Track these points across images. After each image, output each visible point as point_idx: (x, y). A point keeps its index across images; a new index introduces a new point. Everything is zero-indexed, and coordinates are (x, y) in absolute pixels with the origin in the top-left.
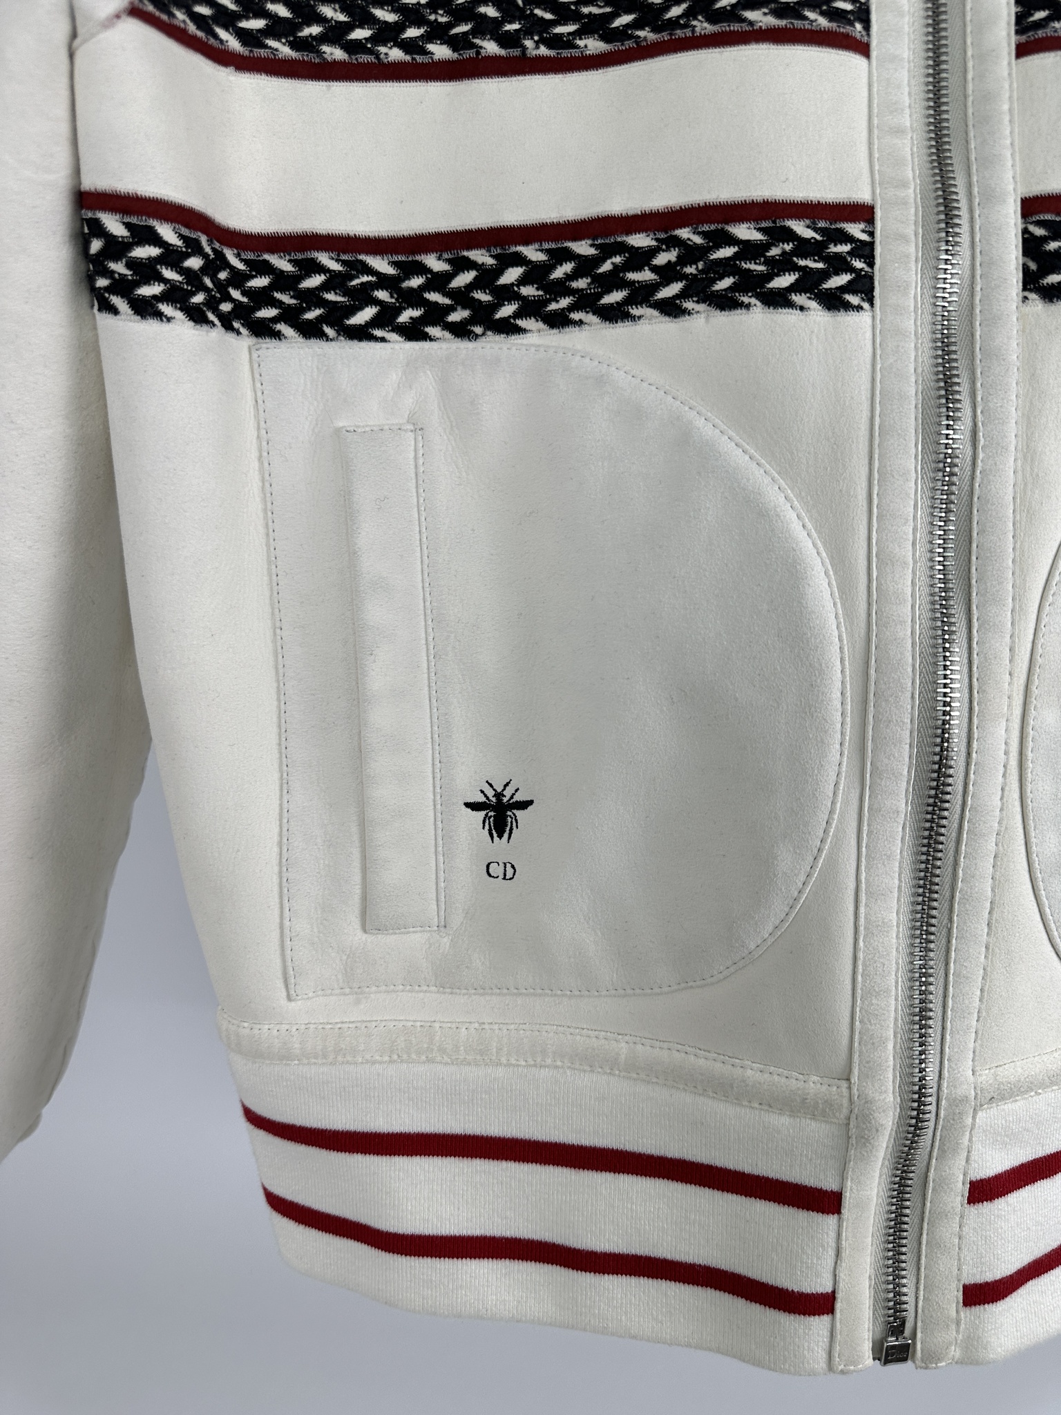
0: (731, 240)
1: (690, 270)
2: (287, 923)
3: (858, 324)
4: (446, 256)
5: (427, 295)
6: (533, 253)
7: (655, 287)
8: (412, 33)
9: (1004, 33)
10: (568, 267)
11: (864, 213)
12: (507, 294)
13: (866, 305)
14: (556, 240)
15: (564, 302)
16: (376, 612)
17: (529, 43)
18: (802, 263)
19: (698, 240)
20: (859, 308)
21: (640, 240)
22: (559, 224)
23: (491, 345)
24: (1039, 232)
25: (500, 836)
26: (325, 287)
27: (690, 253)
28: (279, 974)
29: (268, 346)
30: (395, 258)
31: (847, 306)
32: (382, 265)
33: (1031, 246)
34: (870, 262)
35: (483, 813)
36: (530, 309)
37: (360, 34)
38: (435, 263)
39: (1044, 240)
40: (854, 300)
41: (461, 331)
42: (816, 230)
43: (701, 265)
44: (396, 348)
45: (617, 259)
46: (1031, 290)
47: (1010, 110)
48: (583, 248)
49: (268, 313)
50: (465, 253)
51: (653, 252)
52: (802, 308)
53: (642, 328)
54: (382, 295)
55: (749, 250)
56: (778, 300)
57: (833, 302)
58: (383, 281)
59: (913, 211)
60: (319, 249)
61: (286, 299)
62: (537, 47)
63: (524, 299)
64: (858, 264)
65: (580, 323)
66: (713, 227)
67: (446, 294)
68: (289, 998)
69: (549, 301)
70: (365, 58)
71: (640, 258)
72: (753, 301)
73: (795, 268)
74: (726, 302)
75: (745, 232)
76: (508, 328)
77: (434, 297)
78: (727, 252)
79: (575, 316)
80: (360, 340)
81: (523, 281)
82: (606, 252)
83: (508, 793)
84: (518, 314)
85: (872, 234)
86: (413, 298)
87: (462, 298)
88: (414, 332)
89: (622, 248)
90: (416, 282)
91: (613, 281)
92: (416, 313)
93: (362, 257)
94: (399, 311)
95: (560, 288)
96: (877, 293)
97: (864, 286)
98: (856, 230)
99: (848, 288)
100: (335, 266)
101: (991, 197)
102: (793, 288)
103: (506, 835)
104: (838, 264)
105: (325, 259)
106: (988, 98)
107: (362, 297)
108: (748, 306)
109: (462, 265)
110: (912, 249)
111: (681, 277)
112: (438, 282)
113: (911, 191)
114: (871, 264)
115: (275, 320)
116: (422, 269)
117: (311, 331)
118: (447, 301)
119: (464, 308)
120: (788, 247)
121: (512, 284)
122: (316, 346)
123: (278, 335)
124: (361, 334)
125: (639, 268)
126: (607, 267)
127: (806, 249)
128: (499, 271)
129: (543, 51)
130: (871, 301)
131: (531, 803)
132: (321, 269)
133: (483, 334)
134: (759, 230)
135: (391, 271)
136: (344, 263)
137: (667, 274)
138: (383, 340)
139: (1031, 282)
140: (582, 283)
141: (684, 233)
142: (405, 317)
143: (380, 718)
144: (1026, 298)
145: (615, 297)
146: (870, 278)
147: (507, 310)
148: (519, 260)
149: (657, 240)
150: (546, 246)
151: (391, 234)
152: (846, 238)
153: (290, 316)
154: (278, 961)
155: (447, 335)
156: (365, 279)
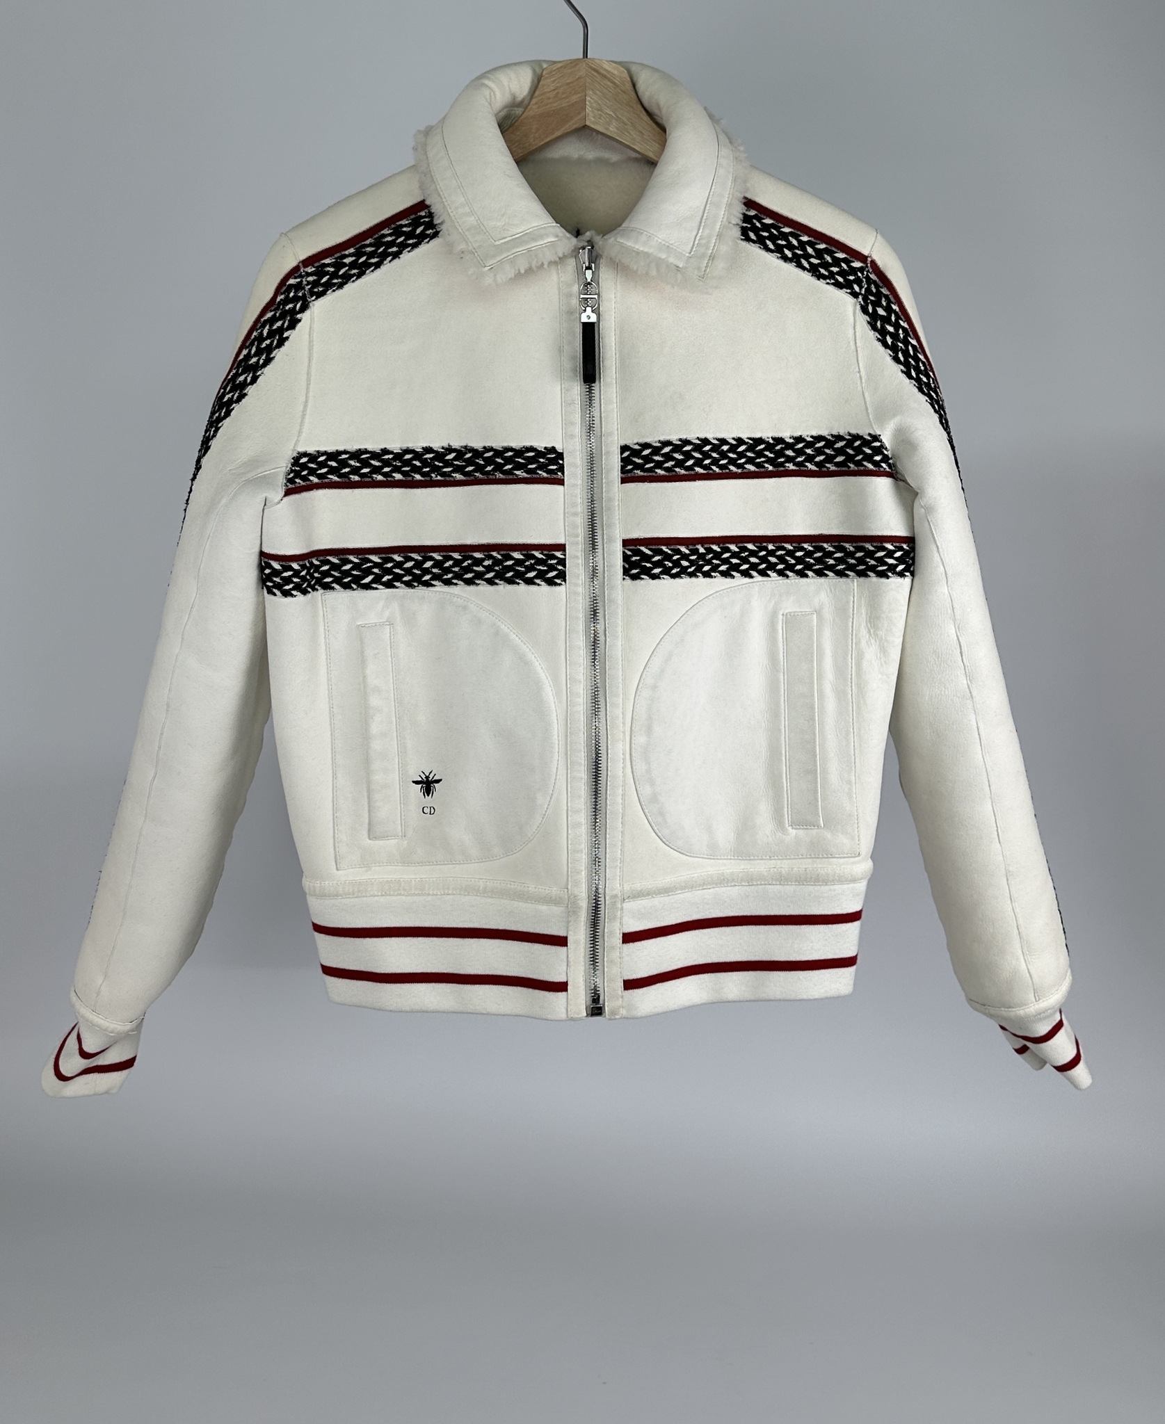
0: (512, 558)
1: (497, 568)
2: (336, 836)
3: (560, 590)
4: (402, 555)
5: (394, 570)
6: (437, 556)
7: (484, 573)
8: (386, 469)
9: (616, 474)
10: (451, 563)
11: (562, 548)
12: (427, 571)
13: (563, 583)
14: (446, 552)
15: (450, 576)
16: (374, 701)
17: (433, 475)
18: (538, 567)
19: (500, 557)
20: (560, 584)
21: (478, 555)
22: (446, 546)
23: (421, 591)
24: (629, 553)
25: (428, 795)
26: (352, 569)
27: (497, 562)
28: (333, 859)
29: (329, 595)
30: (381, 556)
31: (556, 584)
32: (375, 558)
33: (626, 558)
34: (564, 566)
35: (421, 785)
36: (436, 577)
37: (365, 470)
38: (397, 558)
39: (631, 556)
40: (558, 581)
41: (409, 584)
42: (543, 555)
43: (501, 567)
44: (383, 592)
45: (470, 562)
46: (626, 576)
47: (619, 504)
48: (456, 556)
49: (329, 580)
50: (410, 554)
51: (483, 560)
52: (539, 585)
53: (480, 587)
54: (376, 570)
55: (519, 562)
56: (530, 582)
57: (550, 582)
58: (376, 565)
59: (580, 546)
60: (350, 554)
61: (336, 574)
62: (436, 477)
63: (434, 574)
64: (560, 567)
65: (456, 584)
66: (505, 552)
67: (402, 570)
68: (337, 870)
69: (444, 575)
70: (367, 479)
71: (478, 562)
72: (520, 581)
73: (535, 569)
74: (510, 581)
75: (517, 555)
76: (427, 584)
77: (397, 571)
78: (510, 563)
79: (455, 581)
80: (367, 589)
81: (433, 566)
82: (465, 558)
83: (431, 776)
84: (431, 579)
85: (565, 555)
86: (389, 571)
87: (408, 571)
88: (389, 585)
89: (472, 557)
90: (389, 565)
91: (468, 569)
92: (390, 577)
93: (367, 556)
94: (383, 577)
95: (448, 570)
96: (567, 578)
97: (562, 575)
98: (558, 554)
99: (556, 577)
100: (356, 561)
101: (611, 540)
102: (535, 577)
103: (431, 795)
104: (552, 568)
105: (352, 558)
106: (610, 500)
107: (368, 572)
108: (518, 584)
109: (409, 559)
110: (580, 561)
111: (493, 570)
112: (399, 565)
113: (580, 538)
114: (565, 567)
115: (332, 582)
116: (392, 560)
117: (346, 586)
118: (403, 572)
119: (409, 576)
120: (533, 562)
121: (429, 568)
122: (348, 593)
123: (333, 588)
124: (367, 587)
125: (478, 566)
126: (465, 564)
127: (539, 562)
128: (424, 562)
129: (439, 478)
130: (565, 581)
131: (441, 780)
132: (351, 562)
133: (418, 586)
134: (522, 554)
135: (379, 561)
136: (360, 559)
137: (489, 569)
138: (376, 589)
139: (626, 572)
140: (456, 569)
141: (494, 554)
142: (385, 579)
143: (376, 745)
144: (624, 579)
145: (469, 576)
146: (565, 572)
147: (427, 577)
148: (431, 559)
149: (484, 555)
150: (442, 554)
151: (379, 546)
152: (554, 557)
153: (338, 581)
154: (333, 852)
155: (403, 585)
156: (369, 565)
